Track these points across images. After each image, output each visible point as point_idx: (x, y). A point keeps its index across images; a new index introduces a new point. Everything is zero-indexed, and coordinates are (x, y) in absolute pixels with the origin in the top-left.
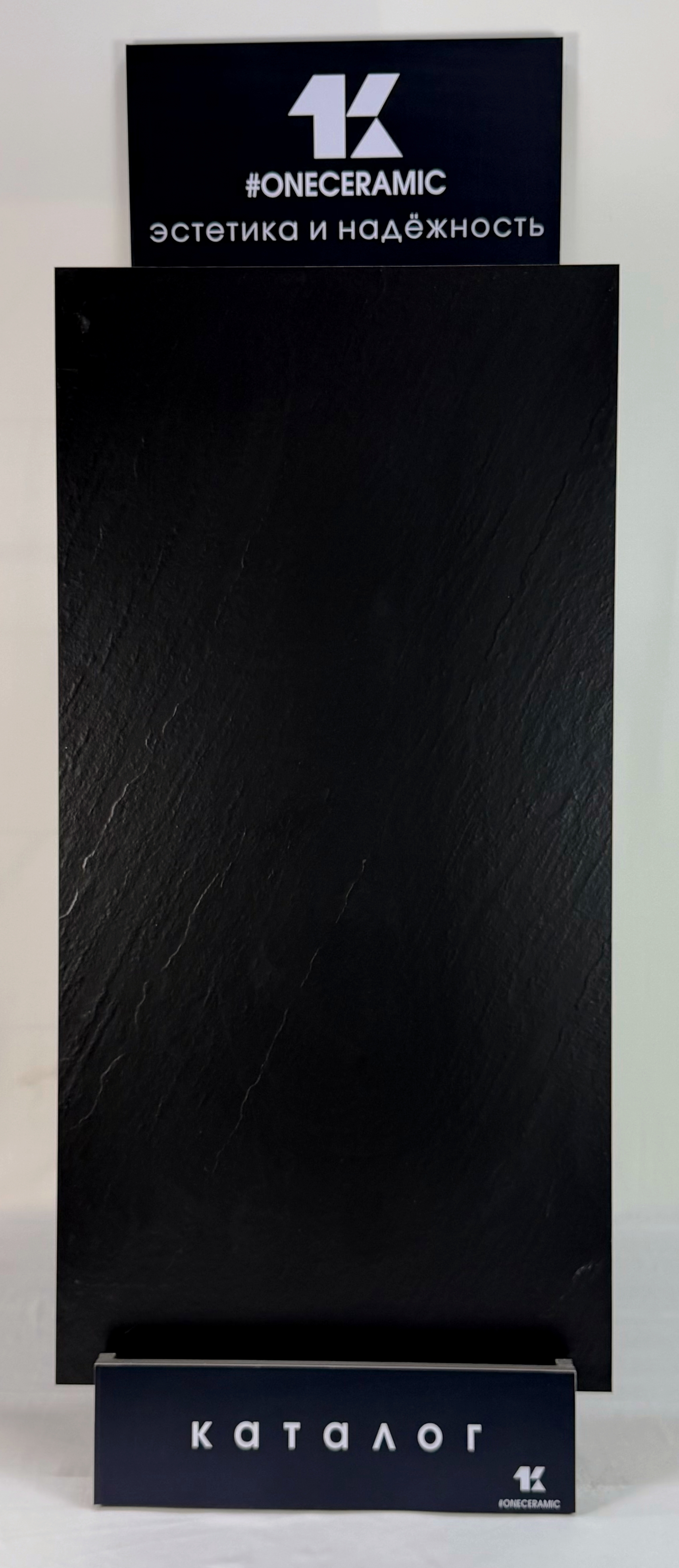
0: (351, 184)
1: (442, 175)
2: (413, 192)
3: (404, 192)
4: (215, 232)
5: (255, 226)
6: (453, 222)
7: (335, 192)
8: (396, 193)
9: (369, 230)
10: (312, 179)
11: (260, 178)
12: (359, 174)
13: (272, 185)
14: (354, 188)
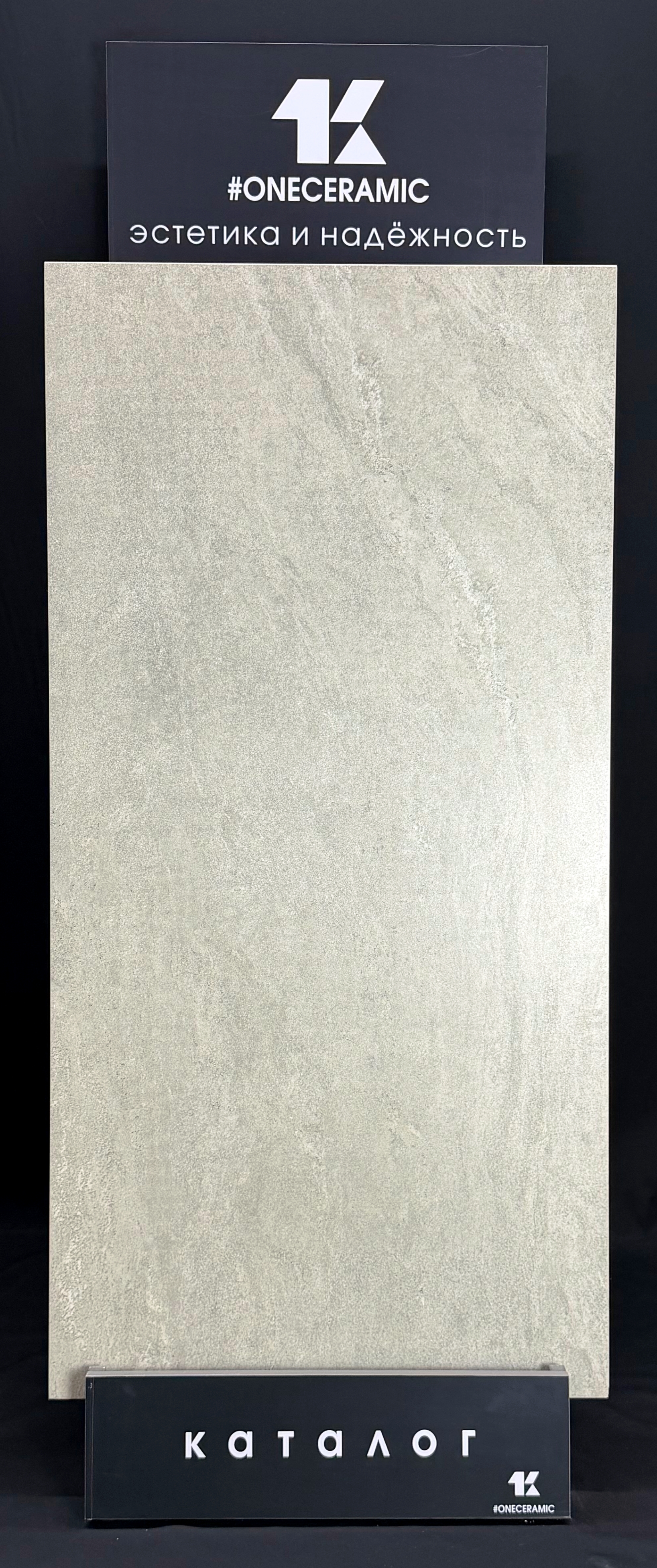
0: (334, 190)
1: (426, 184)
2: (396, 200)
3: (387, 199)
4: (195, 234)
5: (237, 229)
6: (436, 230)
7: (319, 197)
8: (379, 200)
9: (351, 237)
10: (295, 184)
11: (242, 182)
12: (342, 181)
13: (254, 189)
14: (336, 194)
